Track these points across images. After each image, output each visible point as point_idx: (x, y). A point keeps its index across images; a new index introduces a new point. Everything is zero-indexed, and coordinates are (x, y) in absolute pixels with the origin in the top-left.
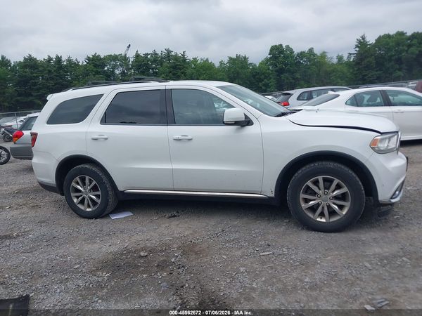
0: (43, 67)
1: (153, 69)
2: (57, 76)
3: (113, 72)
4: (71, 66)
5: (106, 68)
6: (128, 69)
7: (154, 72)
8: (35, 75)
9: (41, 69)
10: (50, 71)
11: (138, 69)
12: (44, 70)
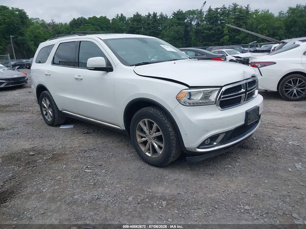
0: (144, 20)
1: (221, 20)
2: (153, 27)
3: (191, 23)
4: (162, 20)
5: (186, 21)
6: (202, 21)
7: (221, 23)
8: (139, 26)
9: (143, 22)
10: (148, 24)
11: (209, 21)
12: (145, 23)
